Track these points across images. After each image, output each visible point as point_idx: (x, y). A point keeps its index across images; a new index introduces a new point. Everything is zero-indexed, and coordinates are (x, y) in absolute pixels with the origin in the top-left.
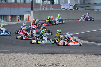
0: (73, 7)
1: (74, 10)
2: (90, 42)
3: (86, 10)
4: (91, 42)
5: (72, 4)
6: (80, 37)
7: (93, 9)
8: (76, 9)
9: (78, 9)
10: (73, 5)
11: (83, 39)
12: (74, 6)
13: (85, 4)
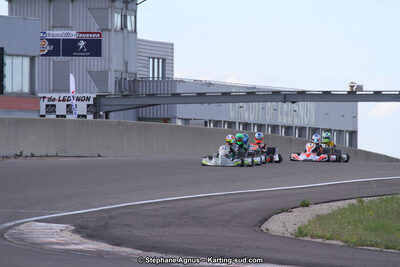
0: (88, 106)
1: (90, 117)
2: (117, 249)
3: (140, 119)
4: (119, 245)
5: (86, 95)
6: (82, 227)
7: (166, 116)
8: (100, 116)
9: (107, 117)
10: (88, 99)
11: (90, 236)
12: (91, 102)
13: (137, 96)
